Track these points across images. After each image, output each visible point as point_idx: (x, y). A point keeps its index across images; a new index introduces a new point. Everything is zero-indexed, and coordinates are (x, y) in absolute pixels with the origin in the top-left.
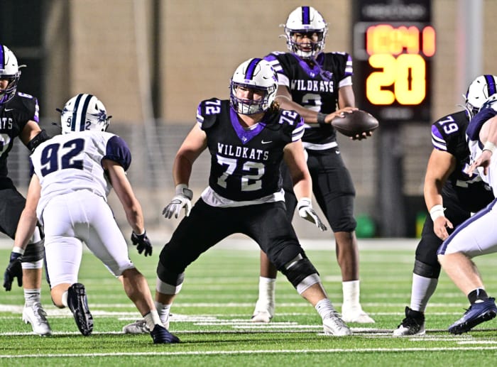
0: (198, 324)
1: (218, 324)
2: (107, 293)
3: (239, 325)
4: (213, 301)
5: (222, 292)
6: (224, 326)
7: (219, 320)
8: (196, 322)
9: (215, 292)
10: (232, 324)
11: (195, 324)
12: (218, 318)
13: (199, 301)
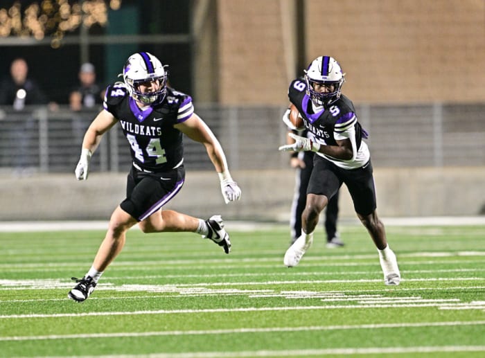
0: (326, 300)
1: (345, 300)
2: (244, 271)
3: (364, 301)
4: (345, 277)
5: (357, 268)
6: (350, 301)
7: (346, 296)
8: (324, 298)
9: (349, 268)
10: (358, 299)
11: (322, 300)
12: (346, 294)
13: (331, 278)
